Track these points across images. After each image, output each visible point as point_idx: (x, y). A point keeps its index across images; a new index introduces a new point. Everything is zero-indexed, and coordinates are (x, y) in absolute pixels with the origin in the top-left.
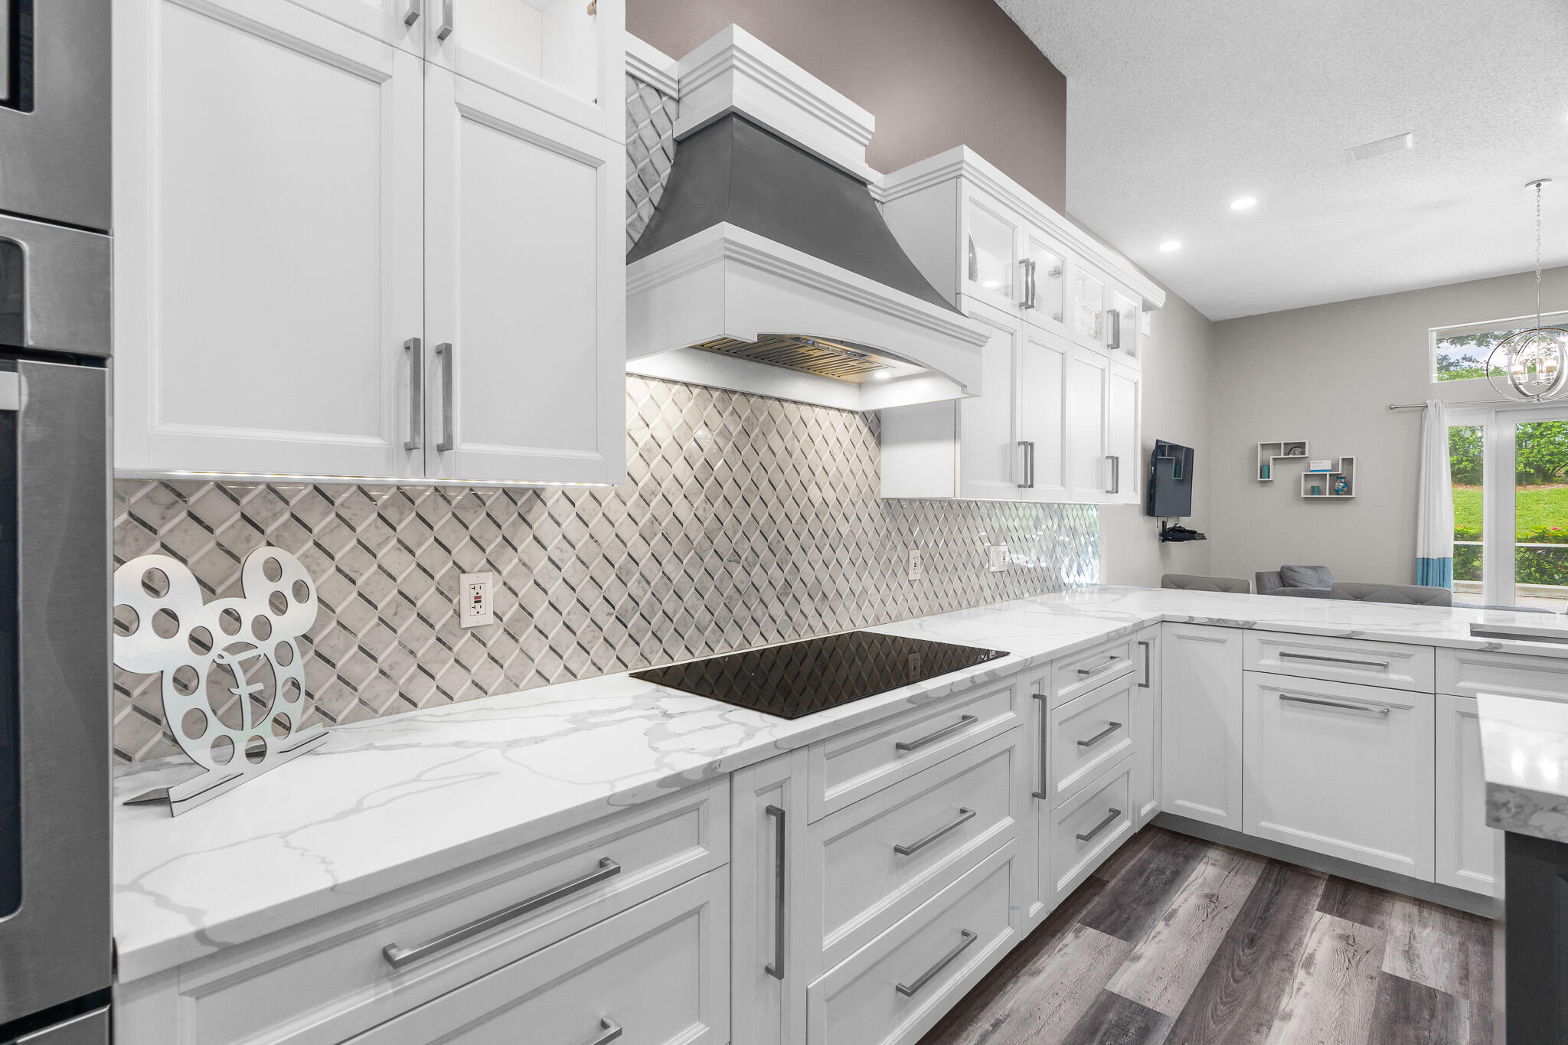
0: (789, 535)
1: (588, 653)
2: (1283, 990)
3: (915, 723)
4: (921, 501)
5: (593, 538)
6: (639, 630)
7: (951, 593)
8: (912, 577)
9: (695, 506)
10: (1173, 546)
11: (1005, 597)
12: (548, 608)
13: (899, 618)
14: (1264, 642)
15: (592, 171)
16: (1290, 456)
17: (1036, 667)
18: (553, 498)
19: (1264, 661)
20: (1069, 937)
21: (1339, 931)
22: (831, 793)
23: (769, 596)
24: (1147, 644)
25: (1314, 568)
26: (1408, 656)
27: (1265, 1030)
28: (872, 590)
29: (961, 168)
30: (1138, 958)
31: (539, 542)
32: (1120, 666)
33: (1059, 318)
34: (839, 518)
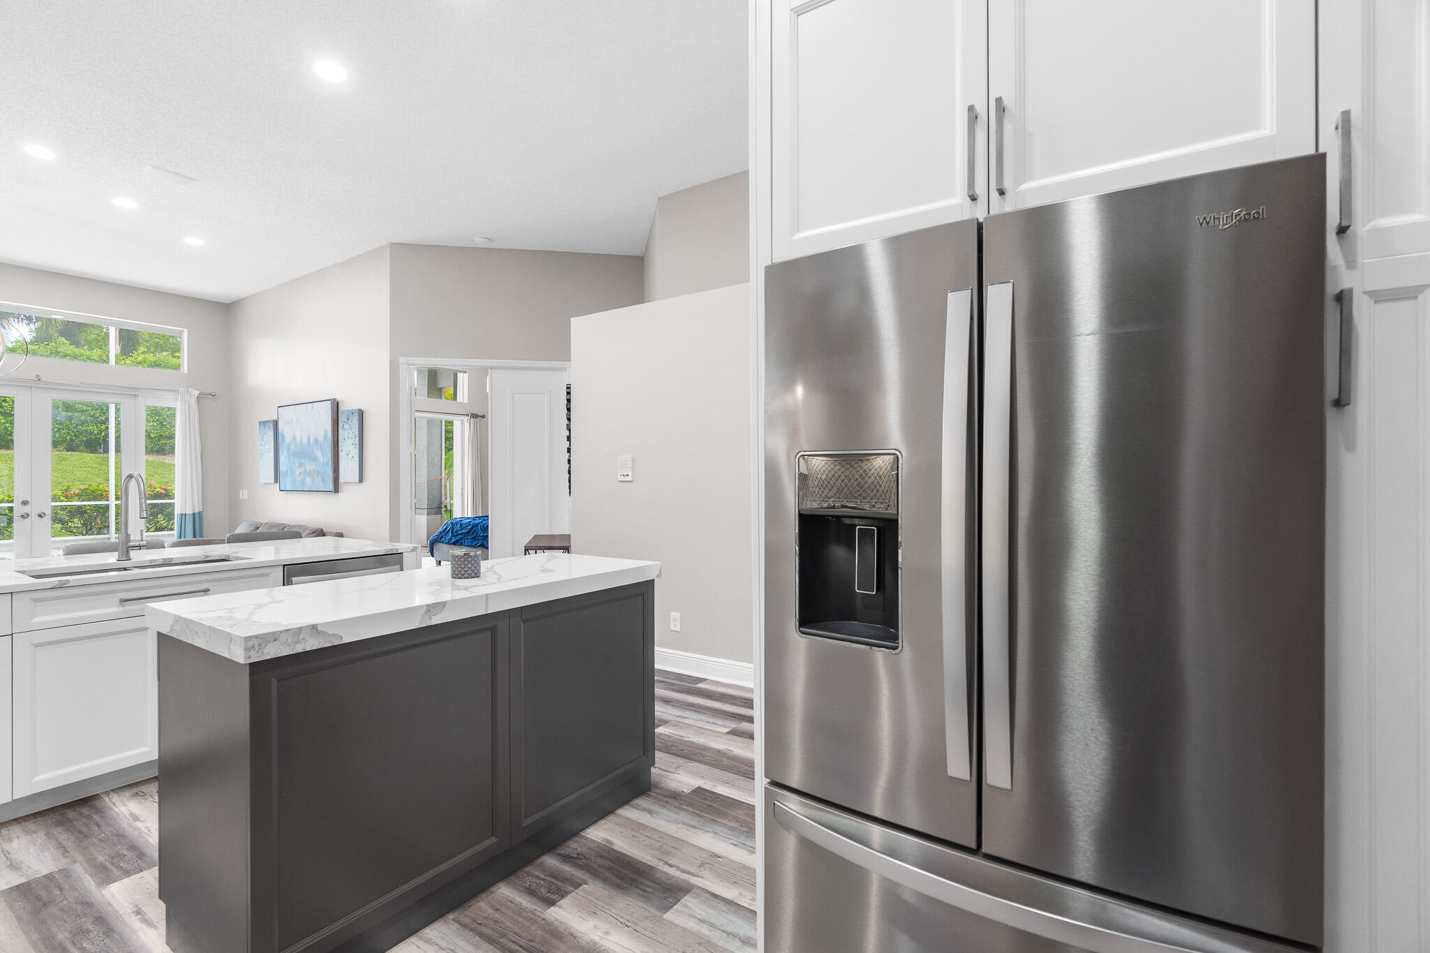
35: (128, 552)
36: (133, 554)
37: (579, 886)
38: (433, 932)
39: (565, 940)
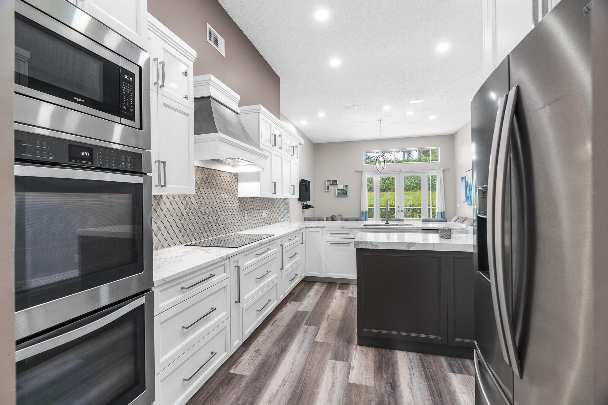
0: (217, 207)
1: (173, 240)
2: (331, 303)
3: (260, 249)
4: (247, 198)
5: (173, 208)
6: (184, 234)
7: (254, 223)
8: (245, 219)
9: (196, 199)
10: (306, 210)
11: (267, 224)
12: (164, 228)
13: (243, 230)
14: (327, 231)
15: (187, 117)
16: (334, 184)
17: (281, 237)
18: (164, 198)
19: (327, 235)
20: (288, 304)
21: (341, 292)
22: (246, 264)
23: (213, 224)
24: (303, 233)
25: (339, 215)
26: (353, 231)
27: (327, 309)
28: (236, 222)
29: (260, 110)
30: (303, 304)
31: (161, 210)
32: (297, 239)
33: (280, 148)
34: (229, 202)
35: (388, 221)
36: (389, 222)
37: (470, 375)
38: (411, 354)
39: (446, 383)
